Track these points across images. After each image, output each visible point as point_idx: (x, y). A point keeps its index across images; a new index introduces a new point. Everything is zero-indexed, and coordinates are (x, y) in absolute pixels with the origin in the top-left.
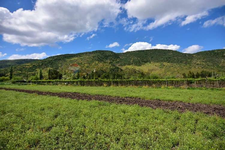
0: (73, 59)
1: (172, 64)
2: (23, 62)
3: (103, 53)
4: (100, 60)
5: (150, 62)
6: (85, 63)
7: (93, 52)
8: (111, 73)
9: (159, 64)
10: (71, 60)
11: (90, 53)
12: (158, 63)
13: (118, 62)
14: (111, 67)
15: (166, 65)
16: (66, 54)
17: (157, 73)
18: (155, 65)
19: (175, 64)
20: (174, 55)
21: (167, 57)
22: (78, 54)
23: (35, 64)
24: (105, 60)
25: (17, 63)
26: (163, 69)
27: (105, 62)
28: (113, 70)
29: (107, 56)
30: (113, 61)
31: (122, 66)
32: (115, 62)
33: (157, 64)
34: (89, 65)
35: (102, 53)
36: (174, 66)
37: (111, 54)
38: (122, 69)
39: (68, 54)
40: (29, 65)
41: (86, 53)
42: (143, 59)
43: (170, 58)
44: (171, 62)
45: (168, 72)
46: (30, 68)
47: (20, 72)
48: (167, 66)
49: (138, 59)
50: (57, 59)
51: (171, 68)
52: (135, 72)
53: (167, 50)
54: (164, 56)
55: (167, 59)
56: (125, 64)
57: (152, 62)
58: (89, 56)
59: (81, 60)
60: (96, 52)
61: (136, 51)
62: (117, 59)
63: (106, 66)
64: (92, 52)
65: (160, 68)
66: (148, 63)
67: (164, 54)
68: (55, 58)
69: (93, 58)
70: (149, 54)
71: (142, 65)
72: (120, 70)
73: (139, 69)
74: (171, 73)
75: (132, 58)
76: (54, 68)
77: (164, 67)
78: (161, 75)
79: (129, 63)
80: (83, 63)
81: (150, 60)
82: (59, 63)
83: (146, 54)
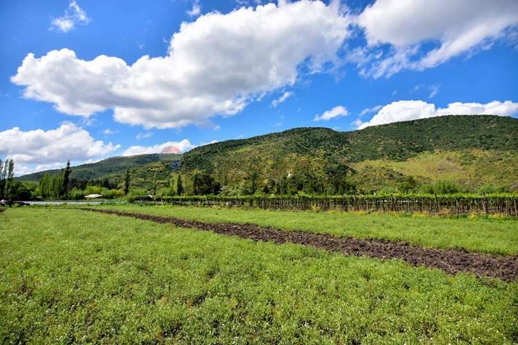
0: (241, 150)
1: (498, 152)
2: (148, 160)
3: (309, 134)
4: (301, 150)
5: (432, 151)
6: (267, 159)
7: (285, 132)
8: (327, 179)
9: (459, 155)
10: (238, 152)
11: (278, 135)
12: (454, 153)
13: (345, 153)
14: (329, 166)
15: (480, 156)
16: (228, 141)
17: (455, 177)
18: (446, 156)
19: (508, 153)
20: (503, 130)
21: (481, 134)
22: (253, 138)
24: (314, 149)
25: (136, 162)
26: (472, 169)
27: (313, 155)
28: (333, 172)
29: (317, 139)
30: (333, 150)
31: (355, 162)
32: (338, 153)
33: (452, 155)
34: (276, 162)
35: (306, 133)
36: (505, 159)
37: (326, 134)
38: (354, 169)
39: (233, 141)
40: (159, 166)
41: (270, 136)
42: (411, 144)
43: (490, 137)
44: (495, 148)
45: (485, 174)
46: (161, 172)
47: (143, 180)
48: (481, 159)
49: (397, 144)
50: (210, 152)
51: (496, 164)
52: (392, 176)
53: (480, 116)
54: (472, 132)
55: (483, 141)
56: (362, 156)
57: (437, 151)
58: (276, 141)
59: (258, 152)
60: (293, 131)
61: (392, 124)
62: (342, 146)
63: (317, 163)
64: (283, 132)
65: (462, 165)
66: (427, 152)
67: (473, 126)
68: (207, 150)
69: (285, 147)
70: (429, 130)
71: (409, 159)
72: (350, 171)
73: (402, 169)
74: (496, 178)
75: (382, 143)
76: (204, 170)
77: (474, 161)
78: (466, 184)
79: (374, 154)
80: (263, 159)
81: (433, 145)
82: (213, 159)
83: (421, 131)
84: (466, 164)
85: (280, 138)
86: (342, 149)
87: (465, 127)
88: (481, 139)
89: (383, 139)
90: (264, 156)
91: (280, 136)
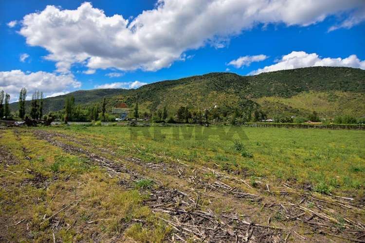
0: (176, 88)
1: (353, 93)
3: (222, 77)
4: (219, 89)
5: (307, 91)
6: (196, 95)
8: (241, 109)
9: (327, 95)
11: (201, 77)
12: (323, 93)
13: (249, 91)
14: (241, 101)
15: (341, 96)
16: (166, 81)
17: (325, 110)
18: (318, 95)
19: (360, 95)
20: (356, 78)
21: (341, 80)
22: (182, 79)
23: (129, 97)
24: (227, 88)
26: (336, 104)
27: (228, 93)
28: (244, 105)
29: (228, 81)
30: (240, 89)
31: (256, 98)
32: (244, 91)
33: (322, 94)
34: (203, 97)
35: (219, 77)
36: (358, 98)
37: (234, 78)
38: (257, 103)
39: (168, 81)
40: (123, 98)
41: (195, 78)
42: (293, 86)
43: (347, 82)
44: (351, 91)
45: (345, 108)
46: (125, 102)
48: (342, 98)
49: (284, 86)
50: (155, 89)
51: (352, 101)
52: (286, 108)
53: (340, 68)
54: (334, 79)
55: (342, 85)
56: (261, 94)
57: (311, 91)
58: (200, 82)
59: (189, 89)
60: (210, 75)
61: (278, 71)
62: (245, 86)
63: (232, 99)
64: (204, 76)
65: (329, 101)
66: (304, 92)
67: (335, 75)
68: (153, 87)
69: (207, 86)
70: (305, 77)
71: (293, 97)
72: (255, 105)
73: (289, 103)
74: (353, 111)
75: (273, 85)
76: (154, 102)
77: (337, 99)
78: (333, 114)
79: (269, 92)
80: (194, 94)
81: (308, 87)
82: (159, 94)
83: (299, 77)
84: (332, 101)
85: (202, 80)
86: (246, 89)
87: (330, 75)
88: (341, 84)
89: (274, 83)
90: (194, 93)
91: (202, 78)
